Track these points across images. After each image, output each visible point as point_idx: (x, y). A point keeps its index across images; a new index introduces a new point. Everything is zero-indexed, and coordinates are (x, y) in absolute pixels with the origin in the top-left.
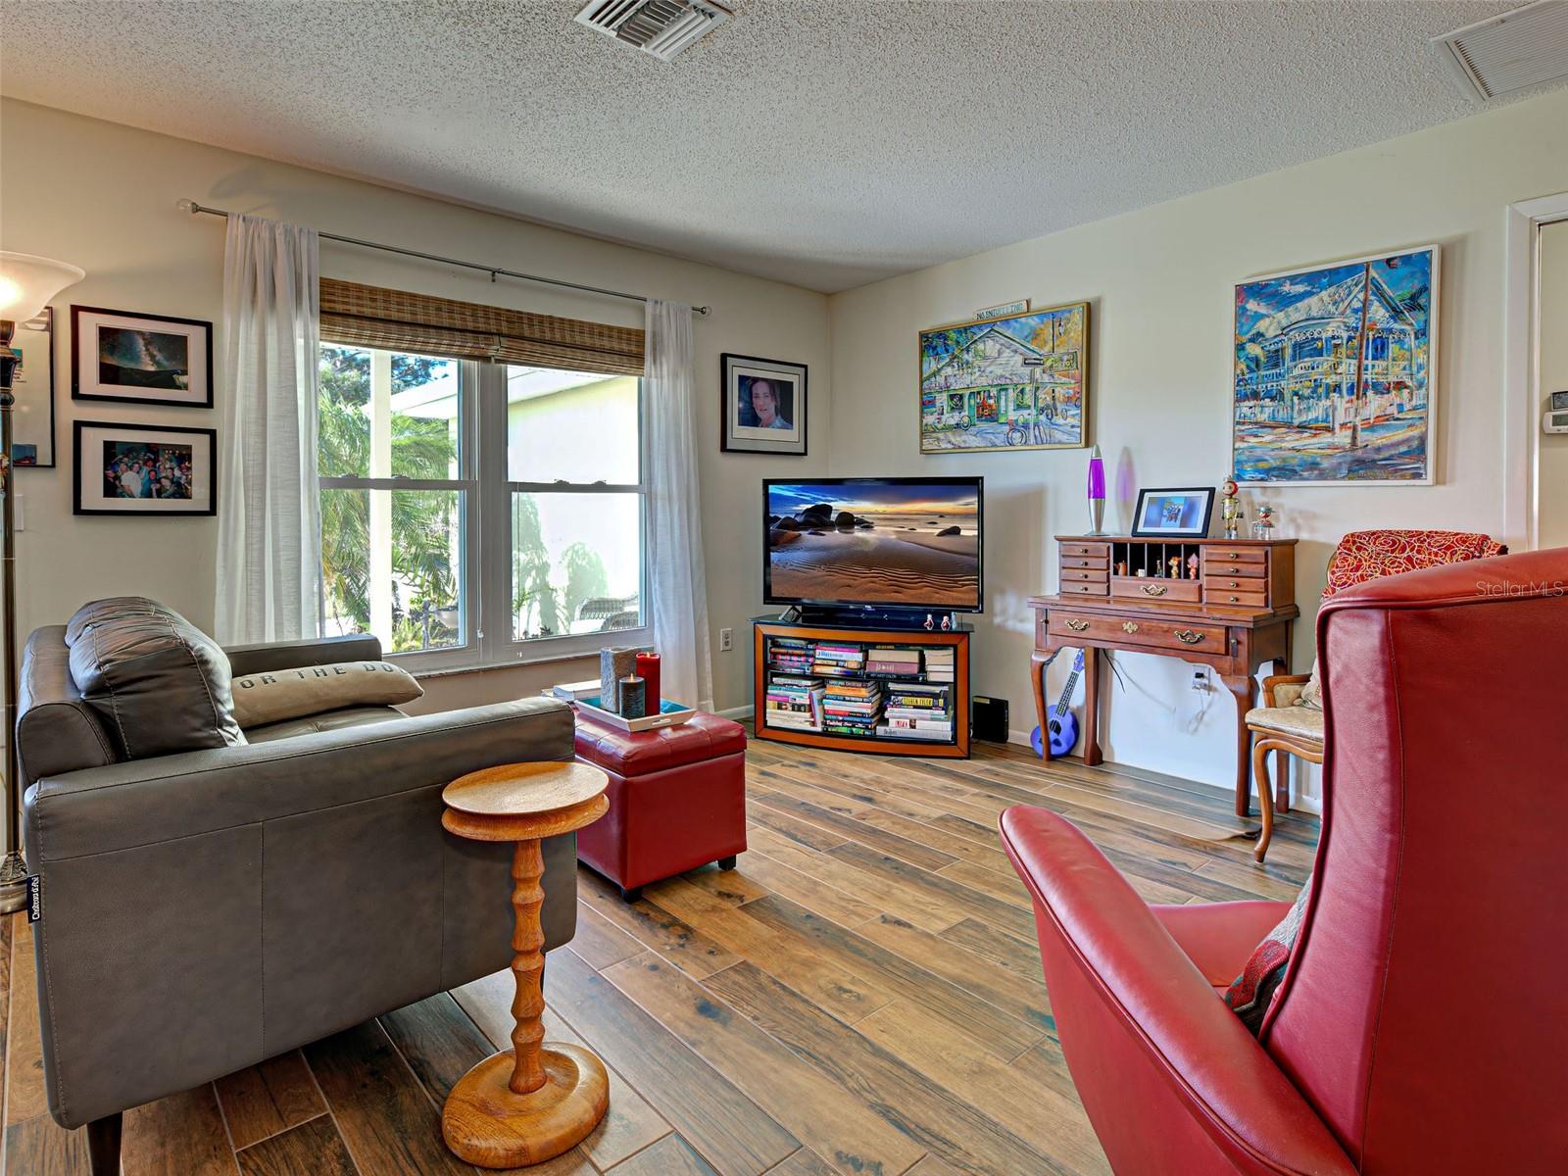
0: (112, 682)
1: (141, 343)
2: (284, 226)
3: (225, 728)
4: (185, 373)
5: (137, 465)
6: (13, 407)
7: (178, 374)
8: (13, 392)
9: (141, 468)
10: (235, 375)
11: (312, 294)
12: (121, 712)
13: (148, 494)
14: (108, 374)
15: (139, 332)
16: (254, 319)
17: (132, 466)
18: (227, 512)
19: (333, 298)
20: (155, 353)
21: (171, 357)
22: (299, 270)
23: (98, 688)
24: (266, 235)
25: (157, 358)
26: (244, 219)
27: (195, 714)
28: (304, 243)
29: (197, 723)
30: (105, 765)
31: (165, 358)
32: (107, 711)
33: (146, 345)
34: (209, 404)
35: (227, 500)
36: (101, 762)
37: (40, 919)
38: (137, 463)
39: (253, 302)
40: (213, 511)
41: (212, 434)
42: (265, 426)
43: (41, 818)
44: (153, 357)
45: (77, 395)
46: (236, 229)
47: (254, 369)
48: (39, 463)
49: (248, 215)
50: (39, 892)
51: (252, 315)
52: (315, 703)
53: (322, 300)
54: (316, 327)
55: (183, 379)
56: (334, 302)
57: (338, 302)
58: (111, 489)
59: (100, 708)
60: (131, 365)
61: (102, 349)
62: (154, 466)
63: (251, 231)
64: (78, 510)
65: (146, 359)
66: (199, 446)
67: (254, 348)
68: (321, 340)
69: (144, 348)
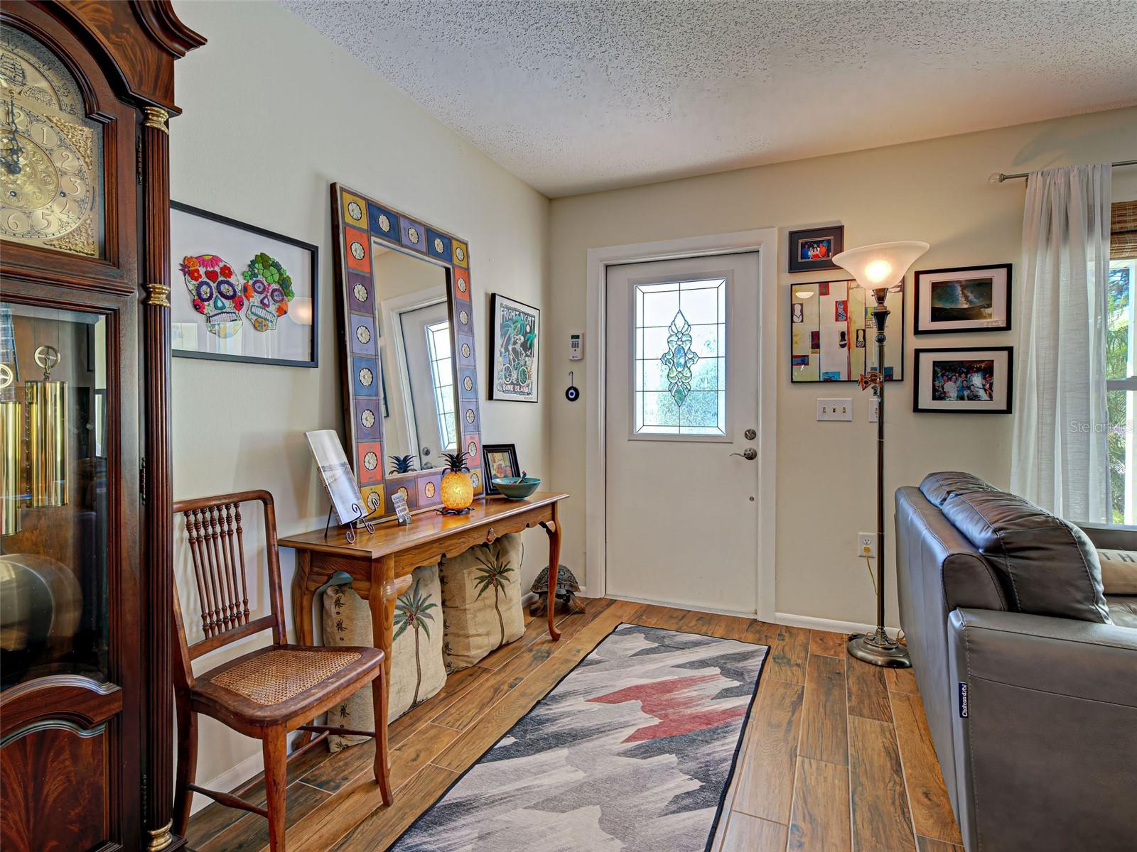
0: (1008, 546)
1: (959, 289)
2: (1078, 169)
3: (1099, 605)
4: (990, 306)
5: (954, 377)
6: (885, 343)
7: (985, 307)
8: (885, 334)
9: (956, 379)
10: (1031, 302)
11: (1104, 221)
12: (1014, 572)
13: (961, 398)
14: (937, 315)
15: (957, 282)
16: (1049, 253)
17: (951, 378)
18: (1021, 411)
19: (1124, 218)
20: (969, 294)
21: (980, 296)
22: (1091, 202)
23: (995, 548)
24: (1061, 181)
25: (970, 298)
26: (1042, 174)
27: (1078, 588)
28: (1097, 177)
29: (1079, 596)
30: (1000, 610)
31: (975, 297)
32: (1003, 568)
33: (962, 290)
34: (1008, 327)
35: (1022, 400)
36: (998, 607)
37: (967, 717)
38: (955, 375)
39: (1048, 239)
40: (1009, 410)
41: (1010, 350)
42: (1056, 339)
43: (968, 641)
44: (966, 298)
45: (917, 332)
46: (1036, 183)
47: (1048, 293)
48: (894, 378)
49: (1045, 170)
50: (967, 696)
51: (1047, 251)
52: (1125, 585)
53: (1113, 223)
54: (1107, 248)
55: (988, 311)
56: (1125, 222)
57: (1130, 221)
58: (938, 395)
59: (998, 564)
60: (953, 306)
61: (933, 298)
62: (966, 377)
63: (1048, 182)
64: (916, 409)
65: (962, 300)
66: (1000, 360)
67: (1049, 277)
68: (1111, 259)
69: (961, 292)
